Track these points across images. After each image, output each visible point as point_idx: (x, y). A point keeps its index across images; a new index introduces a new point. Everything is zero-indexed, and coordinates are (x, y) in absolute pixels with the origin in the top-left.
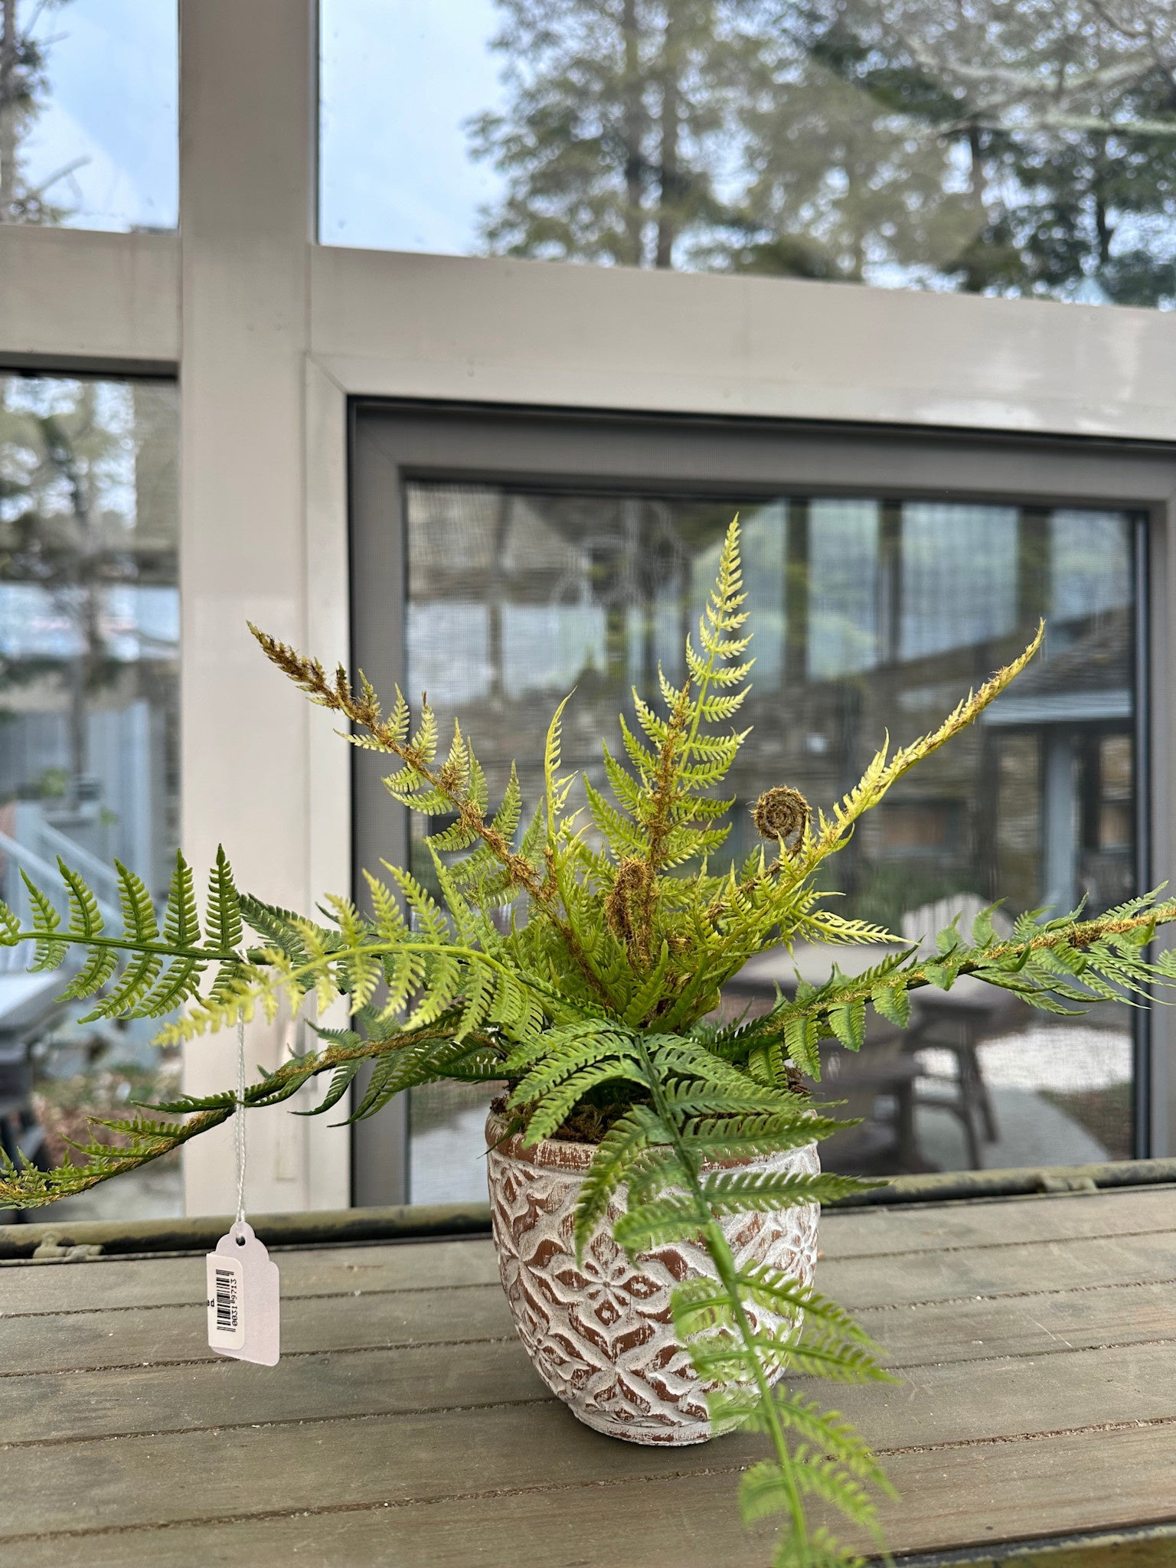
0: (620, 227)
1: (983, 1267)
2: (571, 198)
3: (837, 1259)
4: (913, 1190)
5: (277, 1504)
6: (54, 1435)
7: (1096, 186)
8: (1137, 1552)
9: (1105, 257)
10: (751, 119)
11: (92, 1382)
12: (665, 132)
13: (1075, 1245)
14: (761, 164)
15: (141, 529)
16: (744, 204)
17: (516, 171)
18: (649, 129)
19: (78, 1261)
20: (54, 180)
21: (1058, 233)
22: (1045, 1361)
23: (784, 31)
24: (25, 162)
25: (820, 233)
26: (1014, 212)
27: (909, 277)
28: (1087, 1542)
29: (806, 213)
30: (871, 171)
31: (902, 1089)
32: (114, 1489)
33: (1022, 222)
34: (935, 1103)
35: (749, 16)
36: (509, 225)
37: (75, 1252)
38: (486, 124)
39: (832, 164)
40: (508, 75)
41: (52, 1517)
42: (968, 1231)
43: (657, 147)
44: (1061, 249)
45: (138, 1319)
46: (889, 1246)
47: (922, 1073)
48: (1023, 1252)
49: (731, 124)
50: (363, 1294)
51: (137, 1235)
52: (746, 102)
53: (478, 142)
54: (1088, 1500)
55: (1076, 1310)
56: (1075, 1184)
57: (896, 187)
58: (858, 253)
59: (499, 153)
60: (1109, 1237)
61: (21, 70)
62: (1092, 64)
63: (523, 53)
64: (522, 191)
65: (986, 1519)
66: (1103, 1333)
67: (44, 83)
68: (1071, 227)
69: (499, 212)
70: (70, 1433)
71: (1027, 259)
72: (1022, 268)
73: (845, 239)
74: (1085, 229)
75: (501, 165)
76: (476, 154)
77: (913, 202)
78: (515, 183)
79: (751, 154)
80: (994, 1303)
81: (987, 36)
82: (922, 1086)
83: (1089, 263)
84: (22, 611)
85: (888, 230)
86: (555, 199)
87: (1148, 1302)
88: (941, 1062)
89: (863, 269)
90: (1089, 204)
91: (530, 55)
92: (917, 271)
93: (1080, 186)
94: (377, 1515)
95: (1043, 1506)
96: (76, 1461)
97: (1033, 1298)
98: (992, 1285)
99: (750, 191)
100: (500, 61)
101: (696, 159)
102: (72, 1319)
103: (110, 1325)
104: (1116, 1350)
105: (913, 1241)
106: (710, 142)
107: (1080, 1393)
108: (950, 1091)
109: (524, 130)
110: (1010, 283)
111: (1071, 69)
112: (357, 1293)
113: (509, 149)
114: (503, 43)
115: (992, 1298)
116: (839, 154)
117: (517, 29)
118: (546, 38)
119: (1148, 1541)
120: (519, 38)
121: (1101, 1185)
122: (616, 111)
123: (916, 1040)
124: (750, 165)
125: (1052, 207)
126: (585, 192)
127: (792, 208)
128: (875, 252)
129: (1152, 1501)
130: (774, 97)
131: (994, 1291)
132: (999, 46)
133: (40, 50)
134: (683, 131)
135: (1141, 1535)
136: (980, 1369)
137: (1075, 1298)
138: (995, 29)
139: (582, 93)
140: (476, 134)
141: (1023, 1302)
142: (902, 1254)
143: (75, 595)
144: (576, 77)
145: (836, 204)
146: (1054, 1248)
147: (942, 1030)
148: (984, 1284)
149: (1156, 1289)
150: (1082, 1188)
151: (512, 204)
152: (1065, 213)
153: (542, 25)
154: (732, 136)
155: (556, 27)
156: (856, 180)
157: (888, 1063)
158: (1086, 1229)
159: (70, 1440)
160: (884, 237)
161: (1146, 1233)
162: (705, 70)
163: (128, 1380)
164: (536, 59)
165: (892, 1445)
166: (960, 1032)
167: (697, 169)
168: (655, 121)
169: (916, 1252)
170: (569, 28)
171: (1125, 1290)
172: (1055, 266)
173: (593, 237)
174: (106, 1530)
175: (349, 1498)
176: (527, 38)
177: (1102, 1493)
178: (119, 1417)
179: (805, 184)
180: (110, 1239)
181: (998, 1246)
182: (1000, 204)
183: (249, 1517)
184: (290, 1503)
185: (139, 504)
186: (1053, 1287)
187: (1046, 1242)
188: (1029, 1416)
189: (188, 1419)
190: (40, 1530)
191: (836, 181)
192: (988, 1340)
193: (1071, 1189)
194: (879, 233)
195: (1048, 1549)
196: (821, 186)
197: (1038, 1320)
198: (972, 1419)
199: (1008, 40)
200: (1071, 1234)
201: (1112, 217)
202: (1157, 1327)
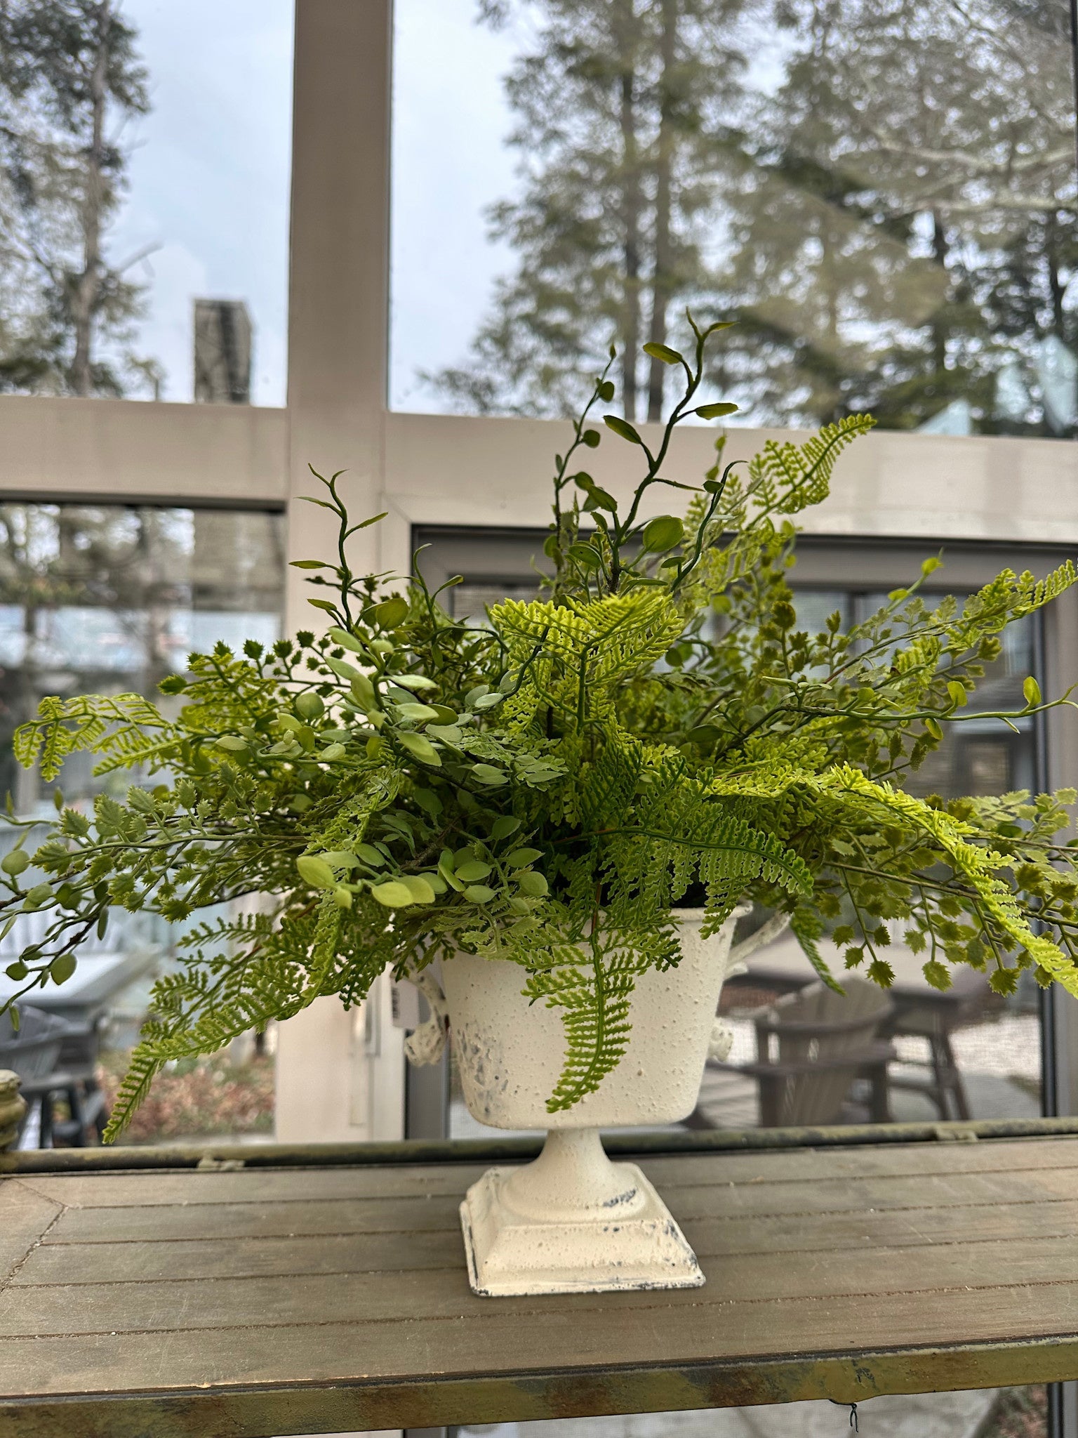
0: (618, 295)
1: (879, 1190)
2: (577, 269)
3: (773, 1183)
4: (835, 1137)
5: (392, 1315)
6: (241, 1274)
7: (1048, 248)
8: (949, 1360)
9: (1058, 310)
10: (735, 199)
11: (258, 1245)
12: (659, 211)
13: (952, 1178)
14: (745, 237)
15: (198, 559)
16: (730, 270)
17: (529, 248)
18: (645, 209)
19: (230, 1171)
20: (131, 263)
21: (1014, 291)
22: (909, 1251)
23: (764, 123)
24: (107, 249)
25: (798, 295)
26: (974, 273)
27: (879, 331)
28: (915, 1352)
29: (786, 278)
30: (843, 240)
31: (876, 1072)
32: (286, 1304)
33: (981, 282)
34: (907, 1086)
35: (732, 110)
36: (520, 294)
37: (227, 1165)
38: (502, 211)
39: (809, 235)
40: (521, 170)
41: (252, 1317)
42: (872, 1166)
43: (652, 225)
44: (1018, 305)
45: (281, 1209)
46: (812, 1174)
47: (895, 1058)
48: (911, 1182)
49: (718, 204)
50: (434, 1197)
51: (268, 1155)
52: (730, 185)
53: (495, 226)
54: (922, 1329)
55: (941, 1220)
56: (961, 1136)
57: (865, 254)
58: (833, 312)
59: (514, 232)
60: (978, 1173)
61: (106, 171)
62: (1042, 144)
63: (535, 148)
64: (533, 265)
65: (851, 1337)
66: (958, 1235)
67: (124, 182)
68: (1025, 284)
69: (513, 282)
70: (251, 1273)
71: (989, 315)
72: (982, 322)
73: (821, 300)
74: (1039, 287)
75: (516, 243)
76: (493, 236)
77: (881, 266)
78: (527, 257)
79: (736, 229)
80: (882, 1215)
81: (947, 121)
82: (895, 1070)
83: (1044, 318)
84: (93, 631)
85: (860, 291)
86: (562, 271)
87: (995, 1216)
88: (914, 1048)
89: (838, 326)
90: (1042, 265)
91: (540, 150)
92: (886, 326)
93: (1033, 249)
94: (457, 1323)
95: (890, 1332)
96: (258, 1288)
97: (912, 1212)
98: (884, 1202)
99: (734, 259)
100: (514, 155)
101: (686, 234)
102: (234, 1208)
103: (263, 1212)
104: (964, 1246)
105: (830, 1172)
106: (699, 219)
107: (931, 1270)
108: (925, 1075)
109: (533, 212)
110: (972, 335)
111: (1022, 149)
112: (429, 1196)
113: (522, 230)
114: (517, 140)
115: (882, 1210)
116: (814, 225)
117: (530, 127)
118: (555, 135)
119: (956, 1353)
120: (531, 135)
121: (981, 1137)
122: (615, 195)
123: (889, 1028)
124: (736, 238)
125: (1009, 267)
126: (588, 264)
127: (773, 274)
128: (847, 310)
129: (964, 1331)
130: (757, 178)
131: (884, 1207)
132: (957, 130)
133: (123, 155)
134: (675, 212)
135: (952, 1349)
136: (863, 1254)
137: (943, 1213)
138: (954, 114)
139: (585, 181)
140: (493, 219)
141: (903, 1214)
142: (821, 1180)
143: (141, 617)
144: (581, 168)
145: (812, 269)
146: (935, 1180)
147: (916, 1018)
148: (876, 1202)
149: (1004, 1208)
150: (966, 1138)
151: (524, 275)
152: (1020, 273)
153: (550, 125)
154: (718, 215)
155: (563, 126)
156: (829, 247)
157: (863, 1047)
158: (962, 1168)
159: (252, 1277)
160: (856, 298)
161: (1007, 1171)
162: (693, 159)
163: (281, 1245)
164: (546, 152)
165: (795, 1295)
166: (934, 1021)
167: (688, 242)
168: (651, 202)
169: (831, 1179)
170: (575, 126)
171: (981, 1209)
172: (1011, 320)
173: (594, 303)
174: (288, 1325)
175: (437, 1313)
176: (537, 135)
177: (931, 1326)
178: (281, 1266)
179: (784, 253)
180: (249, 1157)
181: (893, 1177)
182: (960, 267)
183: (376, 1321)
184: (399, 1315)
185: (197, 537)
186: (927, 1204)
187: (930, 1175)
188: (892, 1282)
189: (325, 1267)
190: (248, 1324)
191: (812, 249)
192: (873, 1237)
193: (957, 1139)
194: (851, 294)
195: (889, 1354)
196: (799, 254)
197: (913, 1225)
198: (852, 1282)
199: (964, 124)
200: (950, 1170)
201: (1063, 277)
202: (997, 1232)
